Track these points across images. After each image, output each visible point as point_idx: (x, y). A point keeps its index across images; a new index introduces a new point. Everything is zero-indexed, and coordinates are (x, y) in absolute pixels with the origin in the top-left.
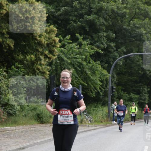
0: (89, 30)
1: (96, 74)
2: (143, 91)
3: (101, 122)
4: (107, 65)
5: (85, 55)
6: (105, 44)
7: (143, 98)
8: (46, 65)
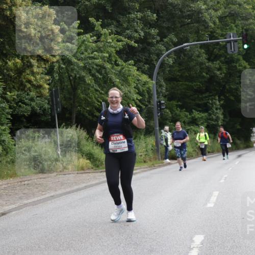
0: (112, 10)
1: (129, 83)
2: (213, 106)
3: (145, 162)
4: (147, 66)
5: (108, 52)
6: (140, 31)
7: (214, 117)
8: (42, 73)
